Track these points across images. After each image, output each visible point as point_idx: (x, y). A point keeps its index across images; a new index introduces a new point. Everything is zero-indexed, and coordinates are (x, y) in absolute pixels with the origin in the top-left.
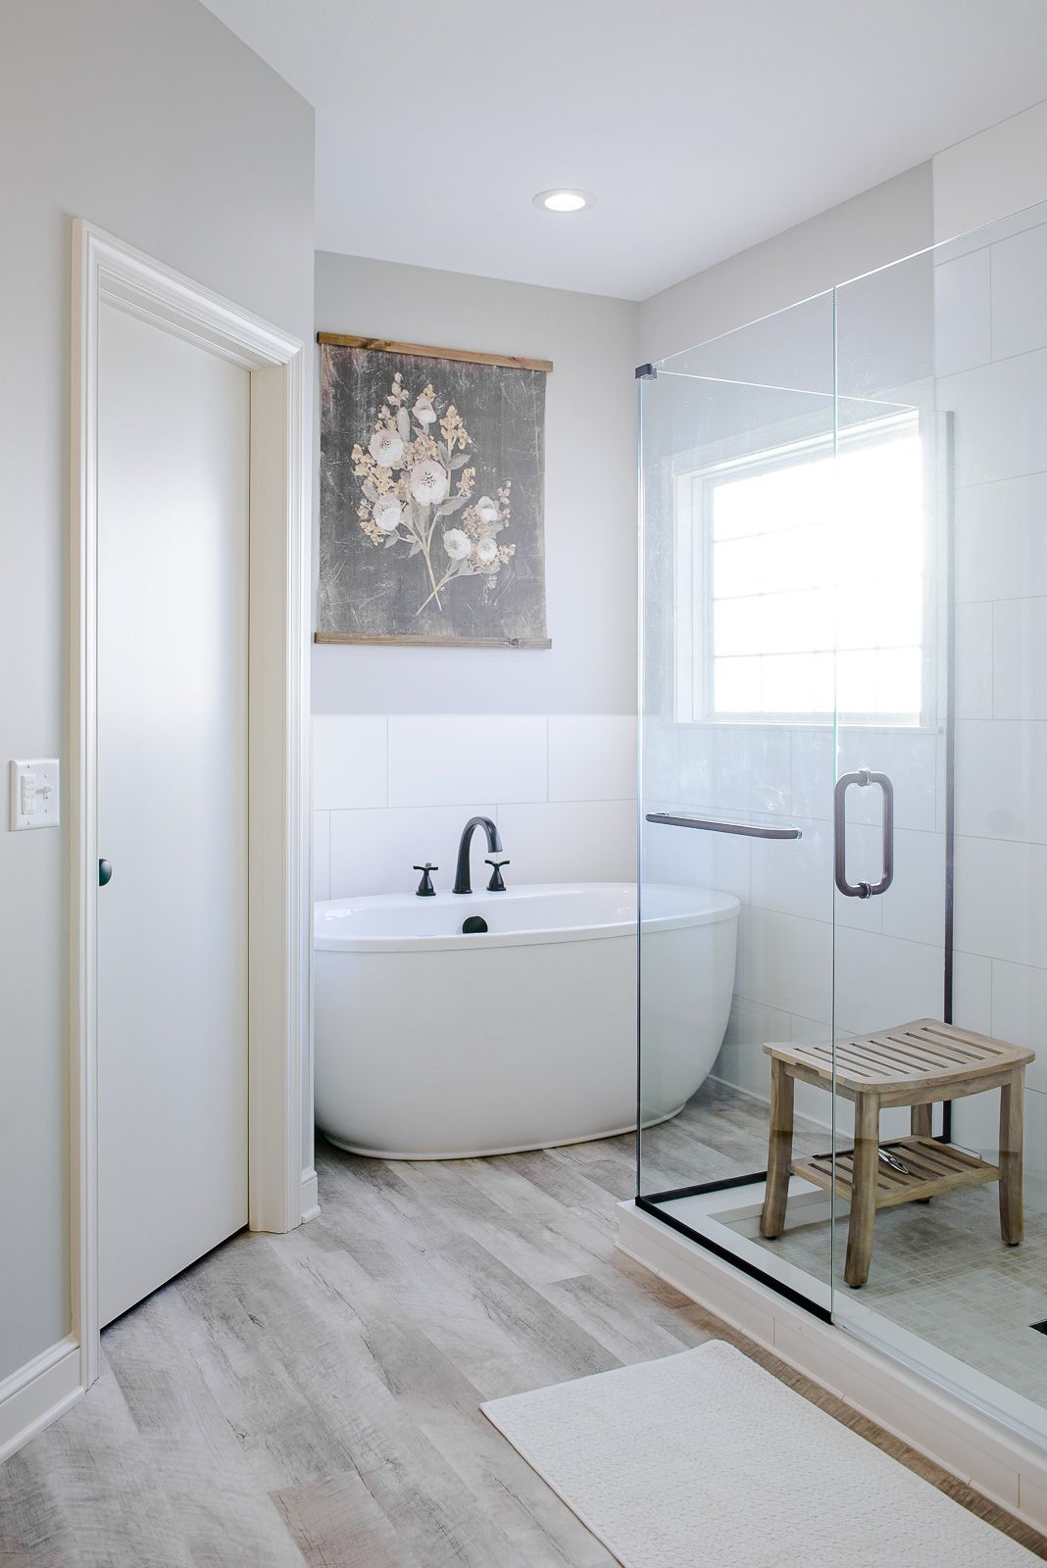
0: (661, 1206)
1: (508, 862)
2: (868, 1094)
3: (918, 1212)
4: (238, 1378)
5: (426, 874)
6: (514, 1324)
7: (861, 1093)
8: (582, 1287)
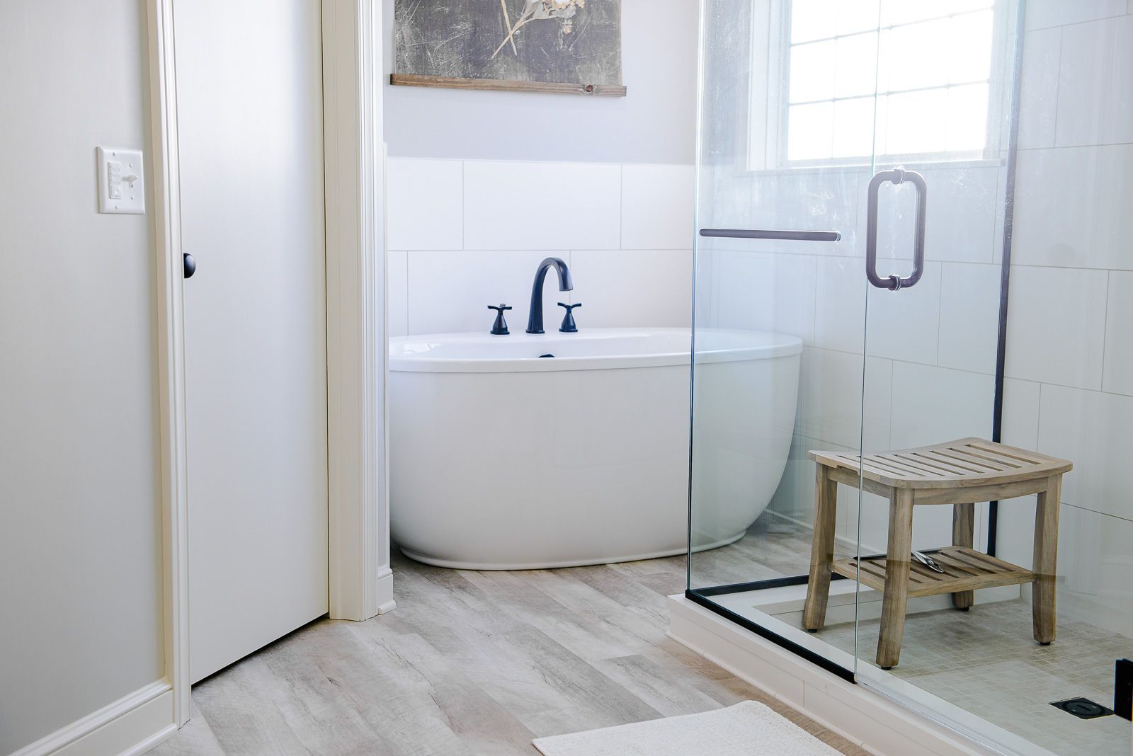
0: (712, 599)
1: (580, 305)
2: (902, 490)
3: (957, 617)
4: (317, 721)
5: (501, 314)
6: (567, 687)
7: (896, 489)
8: (634, 663)
